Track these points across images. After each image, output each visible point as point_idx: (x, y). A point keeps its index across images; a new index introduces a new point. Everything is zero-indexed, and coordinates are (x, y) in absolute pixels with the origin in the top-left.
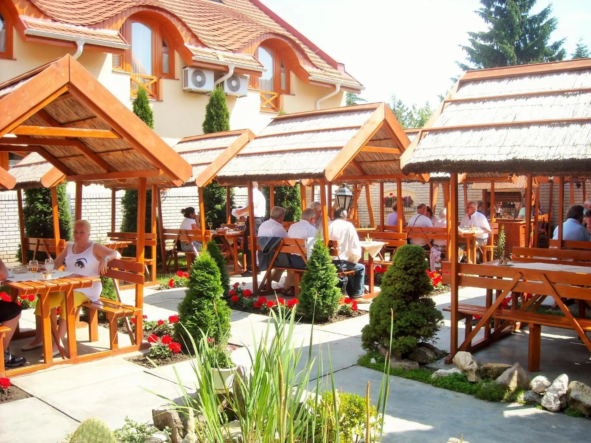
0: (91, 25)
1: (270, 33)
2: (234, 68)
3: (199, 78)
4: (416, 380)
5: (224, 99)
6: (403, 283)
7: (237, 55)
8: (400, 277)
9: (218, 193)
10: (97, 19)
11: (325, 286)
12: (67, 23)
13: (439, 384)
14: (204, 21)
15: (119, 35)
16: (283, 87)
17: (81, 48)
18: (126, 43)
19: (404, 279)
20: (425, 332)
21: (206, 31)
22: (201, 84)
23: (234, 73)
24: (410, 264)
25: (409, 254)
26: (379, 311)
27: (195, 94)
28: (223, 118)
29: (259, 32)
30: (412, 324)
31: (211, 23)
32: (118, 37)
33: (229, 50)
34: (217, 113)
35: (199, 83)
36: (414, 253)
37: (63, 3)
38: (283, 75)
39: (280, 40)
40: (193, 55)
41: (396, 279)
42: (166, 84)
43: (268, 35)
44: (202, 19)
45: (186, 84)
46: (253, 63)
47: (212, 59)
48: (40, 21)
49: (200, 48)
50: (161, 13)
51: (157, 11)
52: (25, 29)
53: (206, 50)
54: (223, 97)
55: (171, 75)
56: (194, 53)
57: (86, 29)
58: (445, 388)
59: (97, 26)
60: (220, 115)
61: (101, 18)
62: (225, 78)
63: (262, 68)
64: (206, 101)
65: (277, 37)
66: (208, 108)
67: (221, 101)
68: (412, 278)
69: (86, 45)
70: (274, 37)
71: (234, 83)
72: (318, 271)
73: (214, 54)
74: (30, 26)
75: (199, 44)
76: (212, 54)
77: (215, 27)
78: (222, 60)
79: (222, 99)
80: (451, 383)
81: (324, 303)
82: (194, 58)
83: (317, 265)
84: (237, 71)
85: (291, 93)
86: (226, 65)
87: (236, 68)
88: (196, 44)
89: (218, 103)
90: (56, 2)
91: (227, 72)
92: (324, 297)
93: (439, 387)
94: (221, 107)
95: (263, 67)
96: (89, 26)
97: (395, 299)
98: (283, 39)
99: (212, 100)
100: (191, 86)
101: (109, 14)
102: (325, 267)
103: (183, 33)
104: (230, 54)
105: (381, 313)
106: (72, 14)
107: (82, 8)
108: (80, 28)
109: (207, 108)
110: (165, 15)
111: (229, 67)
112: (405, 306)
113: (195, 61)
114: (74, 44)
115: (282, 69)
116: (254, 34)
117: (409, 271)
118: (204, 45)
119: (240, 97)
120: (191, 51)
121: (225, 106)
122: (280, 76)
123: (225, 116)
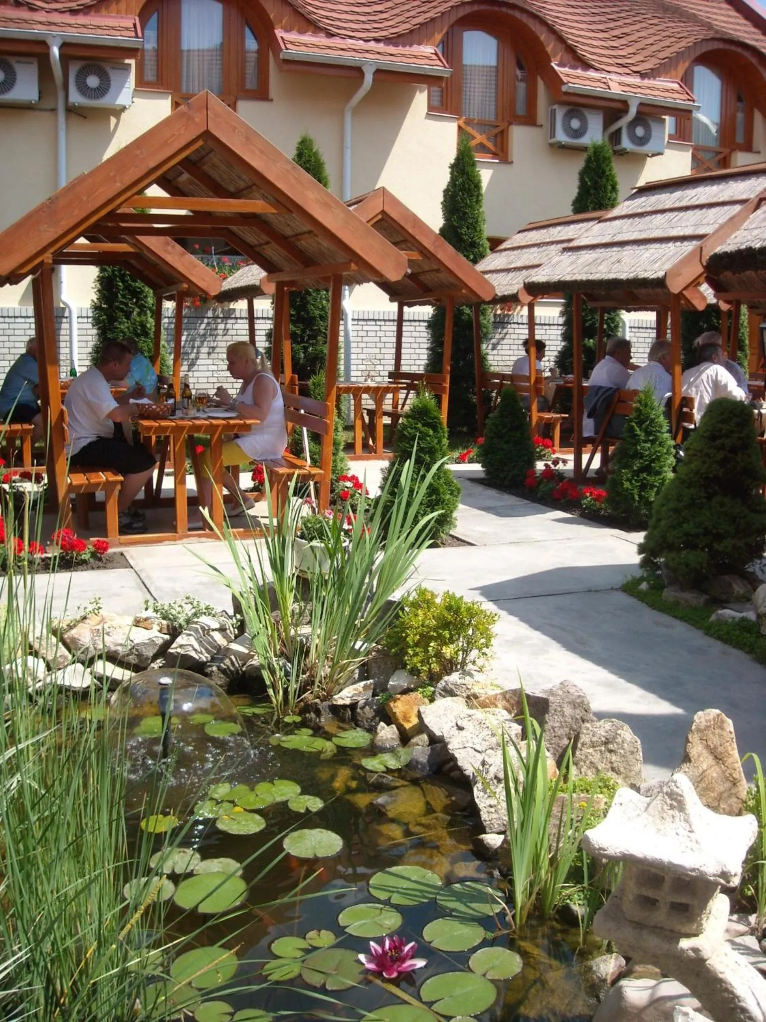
0: (389, 38)
1: (713, 39)
2: (637, 103)
3: (575, 124)
4: (686, 621)
5: (609, 158)
6: (704, 462)
7: (646, 82)
8: (701, 451)
9: (590, 320)
10: (400, 29)
11: (647, 469)
12: (351, 37)
13: (712, 631)
14: (601, 22)
15: (436, 54)
16: (740, 139)
17: (369, 78)
18: (445, 67)
19: (707, 455)
20: (726, 547)
21: (600, 39)
22: (578, 133)
23: (638, 113)
24: (720, 430)
25: (722, 413)
26: (663, 505)
27: (568, 151)
28: (605, 192)
29: (692, 39)
30: (707, 532)
31: (612, 25)
32: (434, 57)
33: (635, 72)
34: (596, 183)
35: (576, 131)
36: (731, 412)
37: (352, 4)
38: (740, 116)
39: (733, 52)
40: (564, 83)
41: (695, 455)
42: (519, 135)
43: (710, 43)
44: (597, 18)
45: (553, 135)
46: (676, 95)
47: (599, 89)
48: (308, 38)
49: (579, 72)
50: (510, 12)
51: (504, 10)
52: (282, 50)
53: (591, 74)
54: (607, 155)
55: (530, 119)
56: (565, 79)
57: (381, 47)
58: (719, 638)
59: (401, 40)
60: (600, 187)
61: (407, 26)
62: (624, 122)
63: (691, 103)
64: (579, 164)
65: (727, 47)
66: (583, 174)
67: (604, 162)
68: (720, 456)
69: (378, 72)
70: (721, 46)
71: (640, 131)
72: (637, 442)
73: (604, 80)
74: (289, 46)
75: (578, 64)
76: (599, 81)
77: (617, 32)
78: (616, 90)
79: (605, 158)
80: (728, 633)
81: (640, 496)
82: (564, 88)
83: (638, 432)
84: (646, 109)
85: (755, 148)
86: (623, 98)
87: (641, 104)
88: (573, 63)
89: (599, 166)
90: (341, 3)
91: (626, 111)
92: (644, 487)
93: (711, 636)
94: (604, 172)
95: (694, 101)
96: (388, 40)
97: (688, 488)
98: (739, 50)
99: (588, 161)
100: (561, 137)
101: (420, 20)
102: (651, 438)
103: (551, 46)
104: (636, 80)
105: (665, 508)
106: (363, 22)
107: (381, 12)
108: (372, 45)
109: (580, 174)
110: (517, 14)
111: (630, 102)
112: (704, 501)
113: (566, 93)
114: (357, 71)
115: (739, 104)
116: (684, 43)
117: (718, 442)
118: (587, 66)
119: (653, 155)
120: (561, 76)
121: (610, 170)
122: (733, 119)
123: (610, 187)
